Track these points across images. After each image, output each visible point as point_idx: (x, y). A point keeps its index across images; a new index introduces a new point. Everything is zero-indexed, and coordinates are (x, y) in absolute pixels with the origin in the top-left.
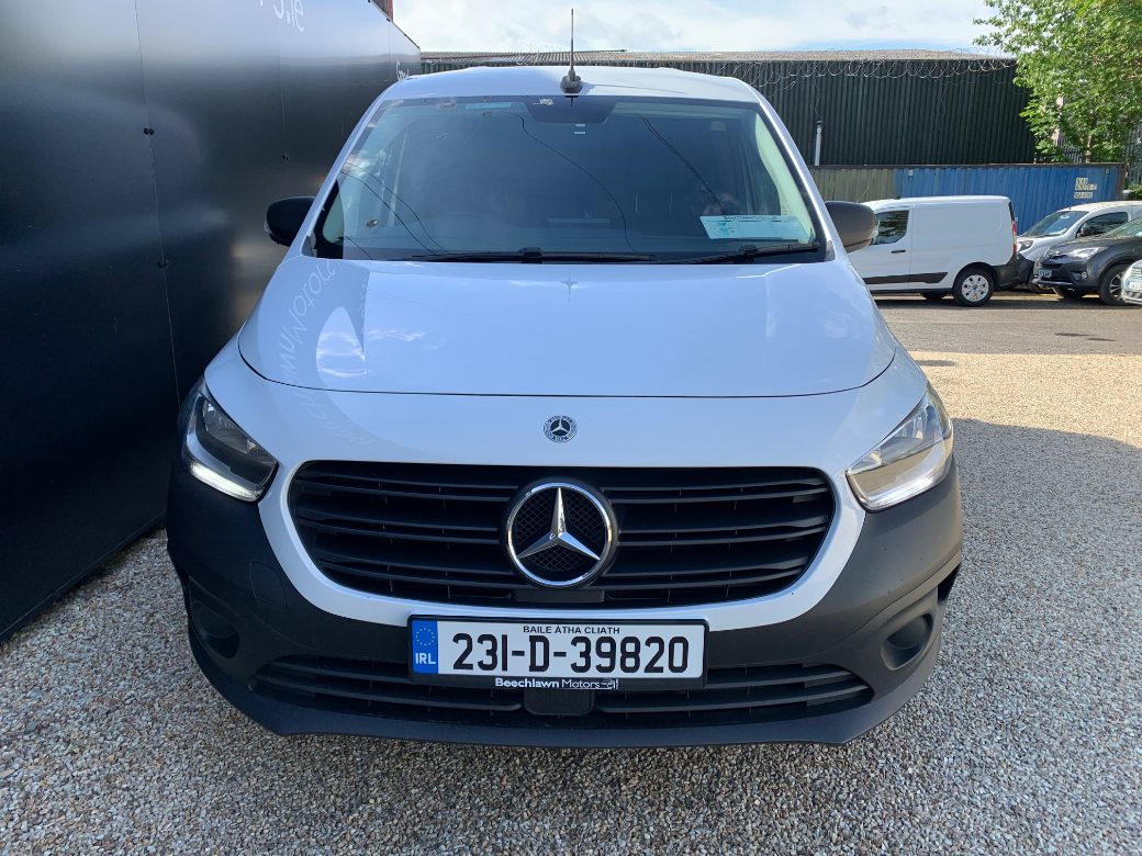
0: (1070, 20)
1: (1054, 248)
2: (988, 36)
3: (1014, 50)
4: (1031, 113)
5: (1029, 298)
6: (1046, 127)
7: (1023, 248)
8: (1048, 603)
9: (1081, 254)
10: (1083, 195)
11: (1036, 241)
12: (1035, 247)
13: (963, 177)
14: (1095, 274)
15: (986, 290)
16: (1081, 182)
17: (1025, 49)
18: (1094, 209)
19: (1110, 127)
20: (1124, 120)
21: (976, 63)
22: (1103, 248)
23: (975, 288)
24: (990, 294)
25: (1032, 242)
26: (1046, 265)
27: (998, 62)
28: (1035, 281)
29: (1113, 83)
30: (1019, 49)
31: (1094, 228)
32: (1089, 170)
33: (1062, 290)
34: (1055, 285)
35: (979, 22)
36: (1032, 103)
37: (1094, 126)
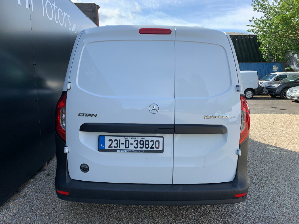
0: (271, 26)
1: (268, 84)
2: (250, 29)
3: (257, 33)
4: (261, 49)
5: (262, 97)
6: (265, 52)
7: (261, 84)
8: (285, 198)
9: (276, 86)
10: (275, 70)
11: (264, 82)
12: (264, 83)
13: (245, 65)
14: (279, 91)
15: (252, 95)
16: (274, 67)
17: (259, 33)
18: (278, 74)
19: (281, 52)
20: (284, 51)
21: (247, 36)
22: (281, 84)
23: (249, 94)
24: (253, 96)
25: (263, 82)
26: (267, 88)
27: (252, 36)
28: (264, 92)
29: (281, 42)
30: (258, 33)
31: (278, 79)
32: (276, 64)
33: (271, 95)
34: (269, 94)
35: (248, 26)
36: (261, 46)
37: (277, 52)
